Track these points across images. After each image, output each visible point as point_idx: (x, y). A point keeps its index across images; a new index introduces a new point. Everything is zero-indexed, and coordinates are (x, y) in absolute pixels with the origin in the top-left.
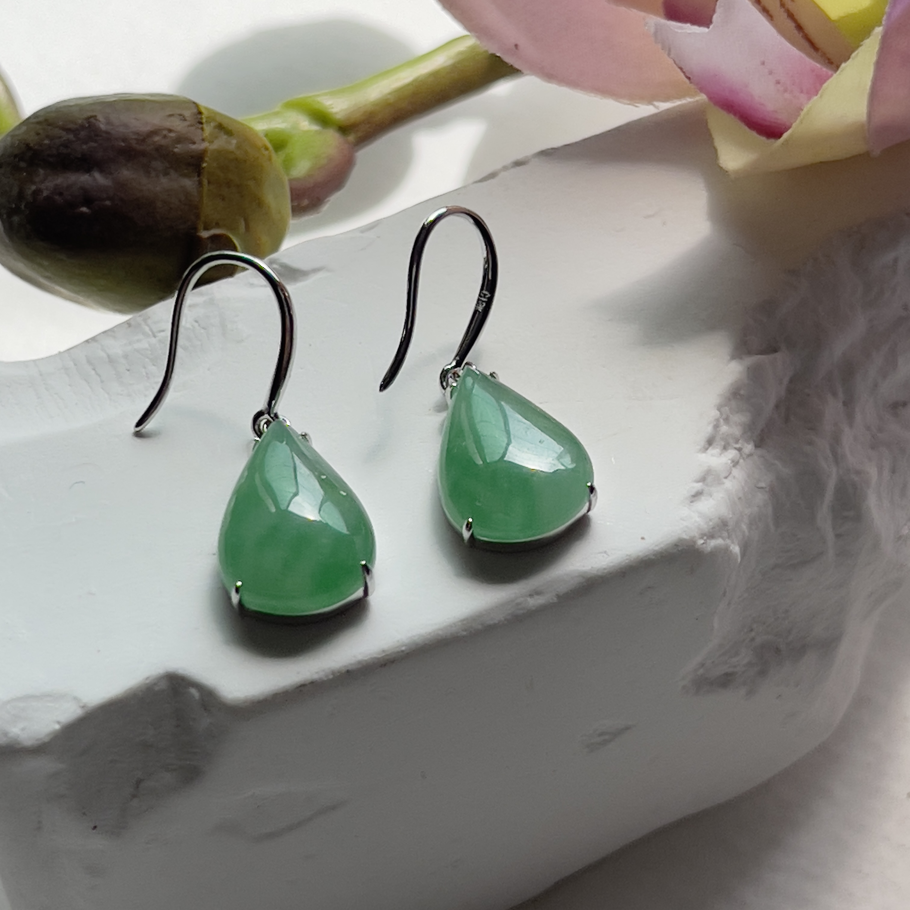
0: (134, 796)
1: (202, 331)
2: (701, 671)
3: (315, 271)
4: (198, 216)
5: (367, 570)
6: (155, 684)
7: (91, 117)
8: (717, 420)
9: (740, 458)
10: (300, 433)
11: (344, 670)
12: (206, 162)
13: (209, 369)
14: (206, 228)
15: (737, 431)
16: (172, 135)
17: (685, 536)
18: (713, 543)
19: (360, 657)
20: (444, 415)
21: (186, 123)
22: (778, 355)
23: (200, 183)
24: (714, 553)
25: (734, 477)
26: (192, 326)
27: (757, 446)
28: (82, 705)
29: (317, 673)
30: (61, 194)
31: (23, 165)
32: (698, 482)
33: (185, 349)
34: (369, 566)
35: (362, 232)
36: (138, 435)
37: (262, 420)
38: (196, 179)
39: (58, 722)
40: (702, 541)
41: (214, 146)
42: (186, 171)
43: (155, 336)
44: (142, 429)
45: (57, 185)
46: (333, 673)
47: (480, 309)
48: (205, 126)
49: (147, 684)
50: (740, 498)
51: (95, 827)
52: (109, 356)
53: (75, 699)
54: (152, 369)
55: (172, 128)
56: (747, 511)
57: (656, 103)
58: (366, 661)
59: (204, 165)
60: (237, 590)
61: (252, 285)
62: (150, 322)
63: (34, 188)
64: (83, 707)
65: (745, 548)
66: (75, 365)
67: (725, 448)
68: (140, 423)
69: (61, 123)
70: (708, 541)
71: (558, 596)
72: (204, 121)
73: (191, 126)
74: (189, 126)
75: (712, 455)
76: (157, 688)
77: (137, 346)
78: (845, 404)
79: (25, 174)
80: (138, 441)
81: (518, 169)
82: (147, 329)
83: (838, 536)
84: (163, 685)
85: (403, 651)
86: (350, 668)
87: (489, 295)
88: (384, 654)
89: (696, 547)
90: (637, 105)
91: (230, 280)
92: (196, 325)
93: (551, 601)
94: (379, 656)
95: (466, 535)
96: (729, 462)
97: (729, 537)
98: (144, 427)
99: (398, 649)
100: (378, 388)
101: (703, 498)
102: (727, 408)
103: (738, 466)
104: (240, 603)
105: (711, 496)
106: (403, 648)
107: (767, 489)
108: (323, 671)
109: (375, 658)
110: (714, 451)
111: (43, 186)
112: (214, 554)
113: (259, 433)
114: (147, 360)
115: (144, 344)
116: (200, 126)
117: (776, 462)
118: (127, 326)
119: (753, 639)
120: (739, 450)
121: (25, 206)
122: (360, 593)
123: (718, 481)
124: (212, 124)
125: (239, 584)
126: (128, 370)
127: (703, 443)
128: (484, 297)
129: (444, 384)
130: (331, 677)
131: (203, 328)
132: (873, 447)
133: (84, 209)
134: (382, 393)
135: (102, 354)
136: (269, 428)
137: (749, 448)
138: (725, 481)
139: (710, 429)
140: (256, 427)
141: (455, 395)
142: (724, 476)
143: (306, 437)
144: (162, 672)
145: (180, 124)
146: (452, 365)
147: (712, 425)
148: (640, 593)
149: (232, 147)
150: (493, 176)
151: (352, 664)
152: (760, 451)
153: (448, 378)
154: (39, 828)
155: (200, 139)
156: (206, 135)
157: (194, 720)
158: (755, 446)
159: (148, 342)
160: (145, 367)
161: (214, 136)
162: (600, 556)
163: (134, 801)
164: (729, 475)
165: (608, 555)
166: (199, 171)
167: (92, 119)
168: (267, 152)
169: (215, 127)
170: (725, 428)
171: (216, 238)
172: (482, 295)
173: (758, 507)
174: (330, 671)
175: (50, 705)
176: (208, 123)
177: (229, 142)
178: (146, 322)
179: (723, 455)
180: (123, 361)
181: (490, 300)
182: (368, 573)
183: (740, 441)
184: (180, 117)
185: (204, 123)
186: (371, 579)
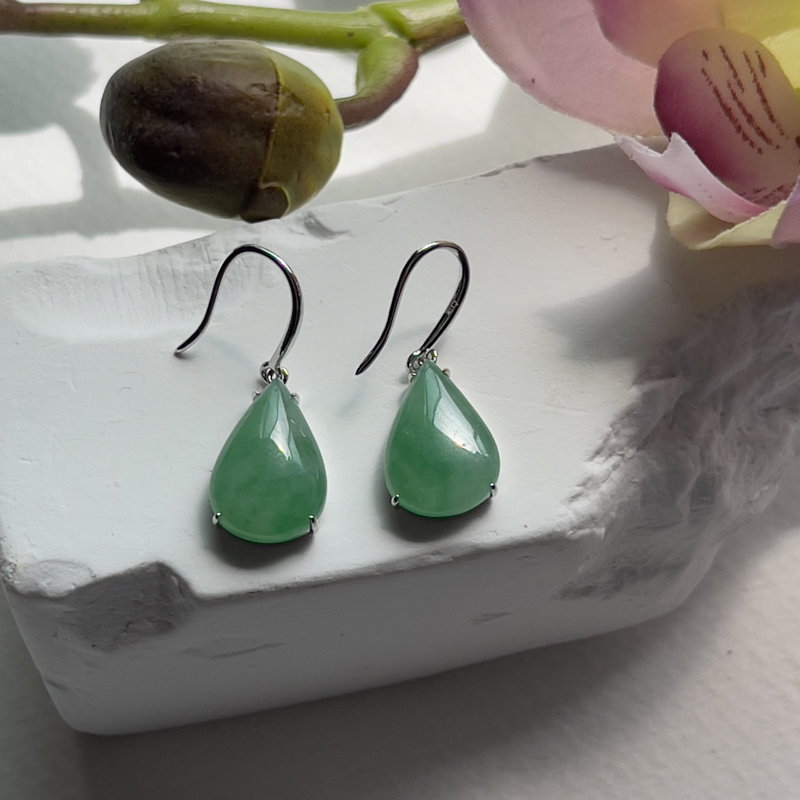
0: (125, 631)
2: (569, 586)
4: (260, 171)
6: (148, 568)
7: (194, 78)
8: (609, 435)
9: (621, 462)
10: (291, 393)
11: (285, 586)
12: (274, 128)
13: (242, 307)
14: (266, 181)
15: (623, 441)
16: (252, 103)
17: (558, 529)
18: (581, 532)
19: (298, 580)
20: (406, 387)
21: (267, 93)
22: (673, 380)
24: (581, 539)
25: (612, 480)
28: (93, 575)
29: (264, 585)
30: (159, 137)
31: (136, 102)
32: (580, 485)
33: (230, 280)
34: (316, 519)
35: (385, 204)
36: (177, 355)
37: (268, 369)
38: (265, 140)
39: (74, 584)
40: (572, 532)
41: (284, 115)
42: (258, 134)
43: (210, 263)
45: (157, 129)
46: (276, 588)
47: (449, 313)
48: (280, 96)
49: (142, 567)
50: (612, 496)
51: (94, 646)
52: (173, 271)
53: (89, 569)
54: (202, 290)
55: (254, 97)
56: (618, 502)
58: (301, 583)
59: (273, 131)
60: (217, 517)
61: (292, 231)
62: (209, 248)
63: (140, 125)
64: (94, 577)
65: (610, 527)
66: (148, 271)
67: (610, 455)
68: (182, 347)
69: (169, 76)
70: (577, 531)
71: (453, 557)
72: (280, 91)
73: (271, 95)
74: (267, 96)
75: (598, 463)
76: (149, 571)
77: (196, 268)
78: (722, 414)
79: (136, 111)
80: (176, 360)
81: (518, 170)
82: (205, 256)
83: (693, 511)
84: (154, 569)
85: (330, 580)
86: (289, 585)
89: (566, 536)
93: (448, 560)
94: (313, 581)
95: (393, 503)
96: (611, 466)
97: (596, 526)
101: (581, 498)
102: (619, 425)
103: (618, 470)
104: (218, 525)
105: (587, 497)
106: (330, 578)
107: (639, 483)
108: (269, 585)
109: (309, 582)
110: (599, 459)
111: (146, 126)
112: (211, 471)
114: (200, 283)
115: (199, 269)
116: (276, 96)
117: (653, 462)
118: (192, 245)
119: (614, 567)
120: (622, 455)
121: (131, 137)
122: (307, 531)
123: (596, 485)
124: (287, 94)
125: (219, 514)
126: (185, 287)
127: (591, 454)
128: (454, 305)
129: (410, 365)
130: (274, 590)
131: (246, 267)
132: (739, 444)
133: (175, 154)
134: (357, 376)
135: (169, 268)
137: (631, 452)
138: (602, 484)
139: (600, 442)
140: (264, 375)
141: (414, 382)
142: (602, 480)
143: (295, 397)
144: (154, 560)
145: (259, 93)
146: (419, 352)
147: (603, 439)
148: (519, 559)
149: (299, 115)
150: (496, 173)
151: (291, 583)
152: (642, 453)
153: (414, 361)
154: (56, 636)
155: (273, 107)
156: (280, 104)
157: (173, 595)
158: (638, 449)
159: (204, 267)
160: (197, 289)
161: (286, 105)
162: (491, 534)
163: (125, 634)
164: (607, 479)
165: (497, 535)
166: (268, 135)
167: (193, 80)
168: (328, 114)
169: (289, 97)
170: (613, 441)
171: (271, 189)
172: (453, 303)
173: (629, 497)
174: (274, 586)
175: (70, 569)
176: (284, 93)
177: (297, 110)
178: (206, 248)
179: (607, 462)
180: (183, 278)
181: (457, 308)
182: (313, 522)
183: (625, 448)
184: (263, 87)
185: (280, 93)
186: (315, 526)
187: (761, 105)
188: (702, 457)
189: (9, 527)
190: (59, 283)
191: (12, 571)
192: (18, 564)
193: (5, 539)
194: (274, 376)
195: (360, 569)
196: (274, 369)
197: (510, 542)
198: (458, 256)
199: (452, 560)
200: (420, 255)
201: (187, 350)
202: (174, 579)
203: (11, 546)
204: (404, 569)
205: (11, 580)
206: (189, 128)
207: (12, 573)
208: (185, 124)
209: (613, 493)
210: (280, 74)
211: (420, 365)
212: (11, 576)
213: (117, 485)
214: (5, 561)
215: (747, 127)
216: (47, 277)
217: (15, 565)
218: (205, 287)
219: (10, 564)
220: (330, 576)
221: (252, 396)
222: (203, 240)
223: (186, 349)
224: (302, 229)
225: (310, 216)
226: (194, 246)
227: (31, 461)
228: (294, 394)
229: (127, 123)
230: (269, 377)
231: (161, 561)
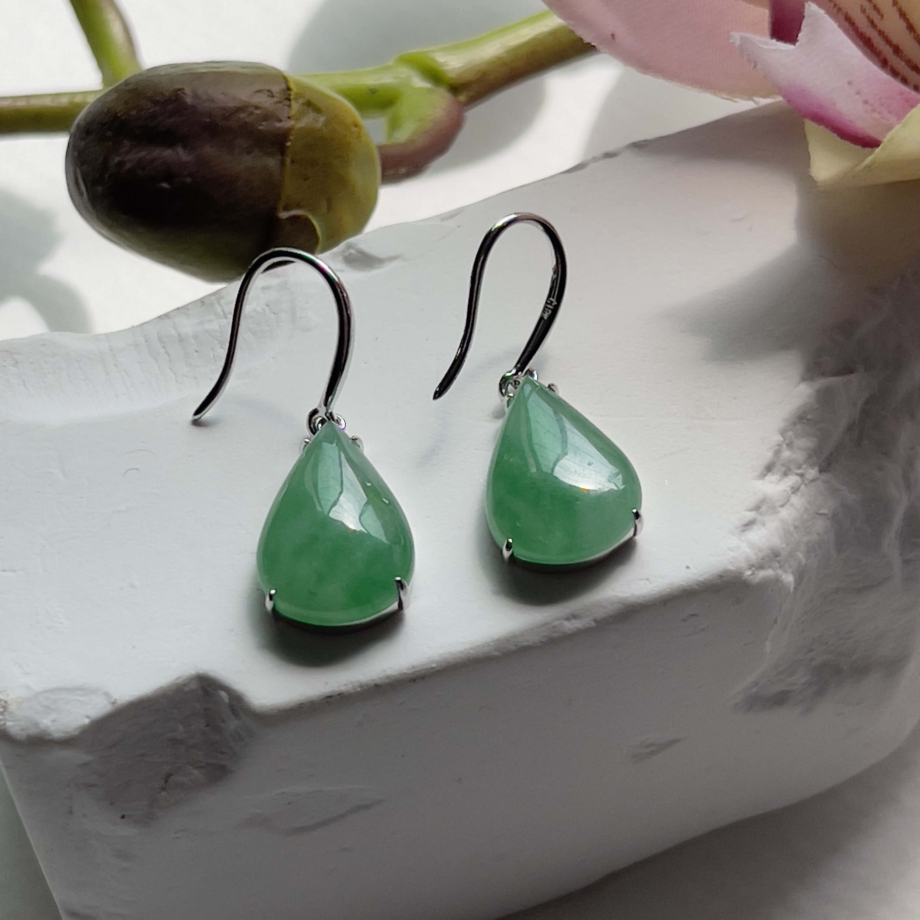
0: (163, 789)
1: (272, 315)
2: (755, 690)
3: (392, 258)
4: (278, 197)
5: (401, 585)
6: (185, 685)
7: (180, 90)
8: (780, 445)
9: (801, 484)
10: (350, 436)
11: (372, 684)
12: (290, 141)
13: (274, 358)
14: (287, 208)
15: (799, 456)
16: (258, 112)
17: (731, 567)
18: (762, 574)
19: (389, 672)
21: (275, 99)
22: (852, 377)
23: (283, 164)
24: (764, 585)
25: (792, 505)
26: (264, 309)
27: (821, 471)
28: (113, 700)
29: (345, 685)
30: (143, 168)
31: (109, 134)
32: (751, 510)
34: (404, 582)
36: (196, 423)
37: (317, 418)
38: (279, 157)
39: (88, 717)
40: (749, 573)
41: (301, 124)
42: (270, 150)
44: (200, 418)
45: (140, 158)
46: (361, 686)
47: (546, 316)
48: (293, 103)
49: (178, 684)
50: (796, 527)
51: (123, 817)
52: (179, 335)
53: (107, 694)
55: (259, 105)
56: (805, 539)
57: (756, 99)
58: (395, 676)
59: (289, 144)
60: (271, 597)
62: (222, 301)
63: (117, 159)
64: (114, 703)
65: (800, 576)
66: (146, 341)
67: (785, 474)
68: (199, 411)
69: (149, 94)
70: (757, 572)
71: (595, 621)
72: (292, 97)
73: (280, 102)
74: (276, 103)
75: (771, 482)
76: (186, 689)
77: (207, 326)
79: (111, 143)
80: (195, 429)
81: (608, 161)
82: (219, 309)
83: (906, 562)
84: (194, 685)
85: (432, 668)
86: (378, 682)
87: (555, 303)
88: (413, 670)
89: (743, 578)
90: (736, 100)
92: (266, 308)
93: (588, 626)
94: (410, 672)
95: (506, 554)
96: (789, 488)
97: (781, 567)
98: (202, 416)
99: (428, 666)
101: (755, 527)
102: (791, 434)
103: (799, 494)
104: (274, 609)
105: (764, 525)
106: (434, 665)
107: (829, 516)
108: (351, 683)
109: (405, 674)
110: (772, 478)
111: (126, 158)
113: (313, 430)
114: (216, 342)
115: (214, 326)
116: (287, 103)
117: (843, 488)
118: (200, 304)
119: (812, 660)
120: (802, 475)
121: (109, 177)
122: (395, 606)
123: (774, 510)
124: (301, 101)
125: (273, 592)
126: (197, 351)
127: (761, 469)
128: (551, 305)
129: (504, 391)
130: (359, 689)
131: (274, 313)
133: (165, 185)
134: (435, 401)
135: (173, 332)
136: (324, 426)
137: (812, 473)
138: (781, 509)
139: (769, 455)
140: (312, 426)
141: (511, 404)
142: (780, 504)
143: (358, 442)
144: (192, 672)
145: (266, 100)
146: (513, 372)
147: (773, 450)
148: (684, 620)
149: (319, 125)
150: (581, 167)
151: (379, 678)
152: (825, 476)
153: (508, 385)
154: (71, 812)
155: (285, 116)
156: (293, 112)
157: (224, 721)
159: (219, 323)
160: (213, 349)
162: (642, 582)
163: (163, 793)
164: (786, 504)
165: (650, 583)
166: (283, 150)
167: (179, 92)
168: (356, 129)
169: (304, 104)
170: (787, 454)
171: (295, 219)
172: (549, 302)
173: (818, 534)
174: (357, 684)
175: (81, 698)
176: (296, 100)
177: (316, 120)
178: (219, 302)
179: (783, 481)
180: (193, 341)
181: (556, 308)
182: (402, 589)
183: (804, 466)
184: (268, 93)
185: (292, 99)
186: (405, 595)
187: (907, 32)
188: (906, 479)
190: (31, 363)
192: (8, 699)
195: (471, 649)
197: (669, 591)
199: (594, 625)
200: (494, 234)
204: (531, 644)
206: (180, 150)
208: (175, 147)
209: (797, 524)
213: (133, 587)
215: (894, 60)
216: (15, 357)
217: (6, 702)
220: (433, 662)
223: (205, 414)
224: (340, 265)
225: (349, 247)
226: (203, 303)
227: (14, 571)
228: (355, 438)
231: (201, 672)
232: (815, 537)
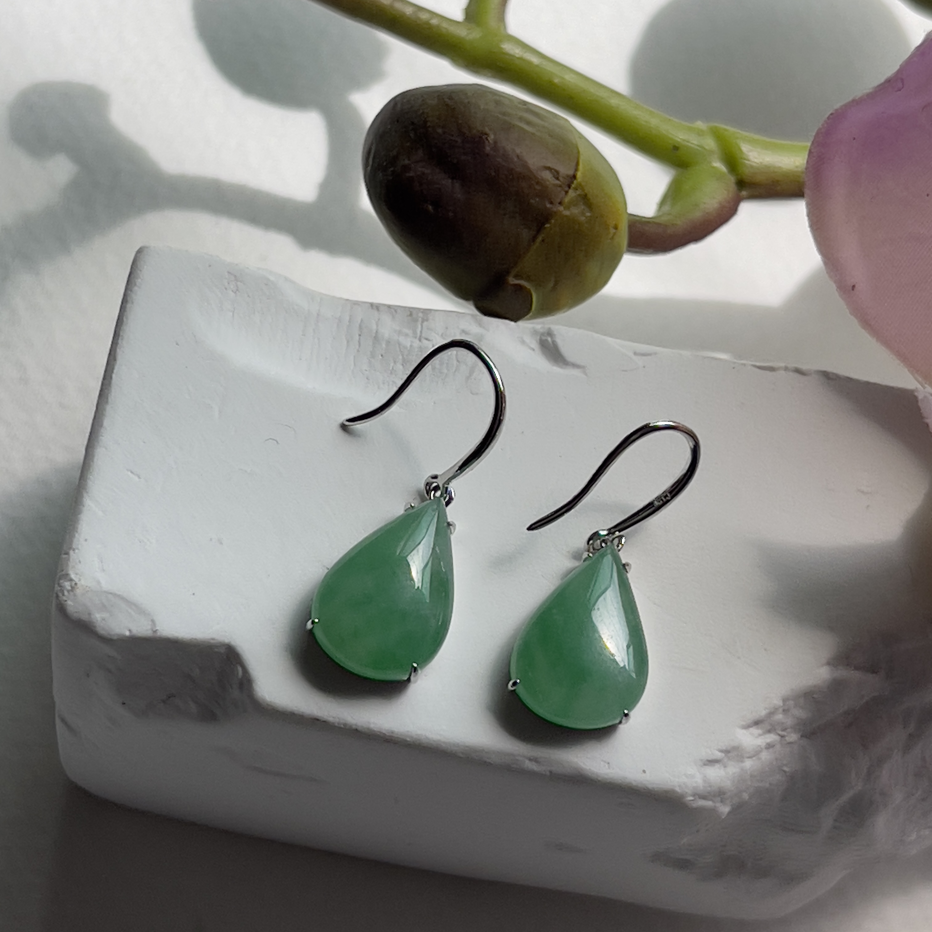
0: (164, 701)
1: (455, 362)
2: (667, 851)
3: (575, 366)
4: (516, 264)
5: (415, 669)
6: (216, 647)
7: (486, 134)
8: (776, 709)
9: (778, 743)
10: (449, 520)
11: (354, 727)
12: (550, 223)
13: (435, 403)
14: (517, 276)
15: (789, 721)
16: (538, 187)
17: (678, 789)
18: (702, 803)
19: (372, 726)
20: (576, 564)
21: (557, 182)
24: (699, 810)
25: (759, 759)
28: (155, 630)
29: (333, 717)
30: (421, 183)
31: (412, 134)
32: (721, 751)
33: (434, 369)
34: (418, 669)
35: (635, 354)
36: (343, 427)
37: (435, 483)
38: (534, 233)
39: (130, 631)
40: (691, 798)
41: (567, 213)
42: (530, 223)
43: (420, 340)
44: (350, 426)
45: (423, 173)
46: (345, 725)
47: (657, 504)
48: (571, 192)
49: (211, 643)
50: (752, 776)
51: (124, 704)
53: (153, 621)
55: (542, 181)
56: (756, 785)
58: (374, 731)
59: (547, 225)
60: (313, 622)
61: (523, 342)
62: (425, 324)
63: (407, 162)
64: (155, 632)
65: (736, 809)
66: (350, 322)
67: (769, 731)
68: (350, 420)
70: (698, 800)
71: (551, 772)
72: (573, 186)
73: (560, 186)
74: (556, 185)
75: (752, 734)
76: (216, 649)
77: (402, 339)
79: (408, 144)
80: (341, 433)
81: (796, 375)
82: (418, 330)
83: (835, 828)
84: (222, 650)
86: (359, 729)
87: (669, 499)
88: (391, 734)
89: (684, 800)
91: (512, 323)
93: (544, 772)
94: (387, 734)
95: (510, 687)
96: (764, 744)
97: (722, 802)
98: (352, 425)
99: (404, 738)
100: (528, 525)
101: (717, 765)
102: (792, 702)
103: (771, 750)
104: (311, 631)
105: (725, 767)
106: (408, 739)
107: (789, 773)
108: (339, 719)
109: (383, 733)
110: (755, 731)
111: (413, 166)
112: (328, 569)
114: (401, 357)
115: (407, 342)
116: (567, 189)
117: (813, 757)
118: (409, 313)
119: (723, 851)
120: (782, 736)
121: (392, 171)
122: (404, 678)
123: (740, 758)
124: (578, 192)
125: (317, 620)
126: (382, 356)
127: (749, 722)
128: (665, 497)
129: (591, 542)
130: (342, 726)
131: (458, 361)
132: (916, 774)
133: (430, 207)
134: (528, 531)
135: (374, 327)
137: (793, 737)
138: (747, 759)
139: (763, 713)
140: (428, 487)
141: (587, 563)
142: (748, 755)
143: (451, 527)
144: (227, 641)
145: (550, 180)
146: (605, 533)
147: (767, 711)
148: (622, 804)
149: (583, 218)
150: (772, 369)
151: (363, 727)
152: (805, 742)
153: (597, 540)
154: (88, 675)
155: (559, 200)
156: (567, 200)
157: (231, 687)
158: (802, 736)
159: (412, 342)
160: (395, 363)
161: (574, 203)
162: (602, 764)
163: (162, 705)
164: (754, 756)
165: (609, 768)
166: (540, 228)
167: (484, 136)
168: (614, 231)
169: (579, 195)
170: (779, 717)
171: (520, 288)
172: (665, 495)
173: (770, 784)
174: (342, 721)
175: (133, 613)
176: (576, 189)
177: (583, 214)
178: (422, 322)
179: (763, 737)
180: (384, 346)
181: (668, 501)
182: (415, 671)
183: (789, 730)
184: (556, 174)
185: (572, 188)
186: (414, 676)
188: (869, 774)
189: (86, 540)
190: (249, 296)
191: (69, 588)
192: (79, 584)
193: (76, 551)
194: (438, 494)
196: (441, 486)
197: (620, 781)
198: (691, 448)
199: (548, 773)
200: (650, 429)
201: (358, 426)
202: (240, 669)
203: (80, 562)
204: (492, 762)
205: (65, 598)
206: (457, 185)
207: (68, 591)
208: (455, 181)
209: (755, 774)
210: (581, 167)
211: (602, 547)
212: (66, 593)
214: (67, 575)
216: (239, 284)
217: (76, 584)
218: (404, 365)
219: (71, 580)
221: (405, 506)
222: (422, 312)
223: (355, 425)
224: (534, 344)
225: (550, 333)
226: (411, 315)
227: (139, 477)
228: (451, 523)
229: (395, 153)
230: (433, 492)
231: (233, 643)
232: (767, 785)
